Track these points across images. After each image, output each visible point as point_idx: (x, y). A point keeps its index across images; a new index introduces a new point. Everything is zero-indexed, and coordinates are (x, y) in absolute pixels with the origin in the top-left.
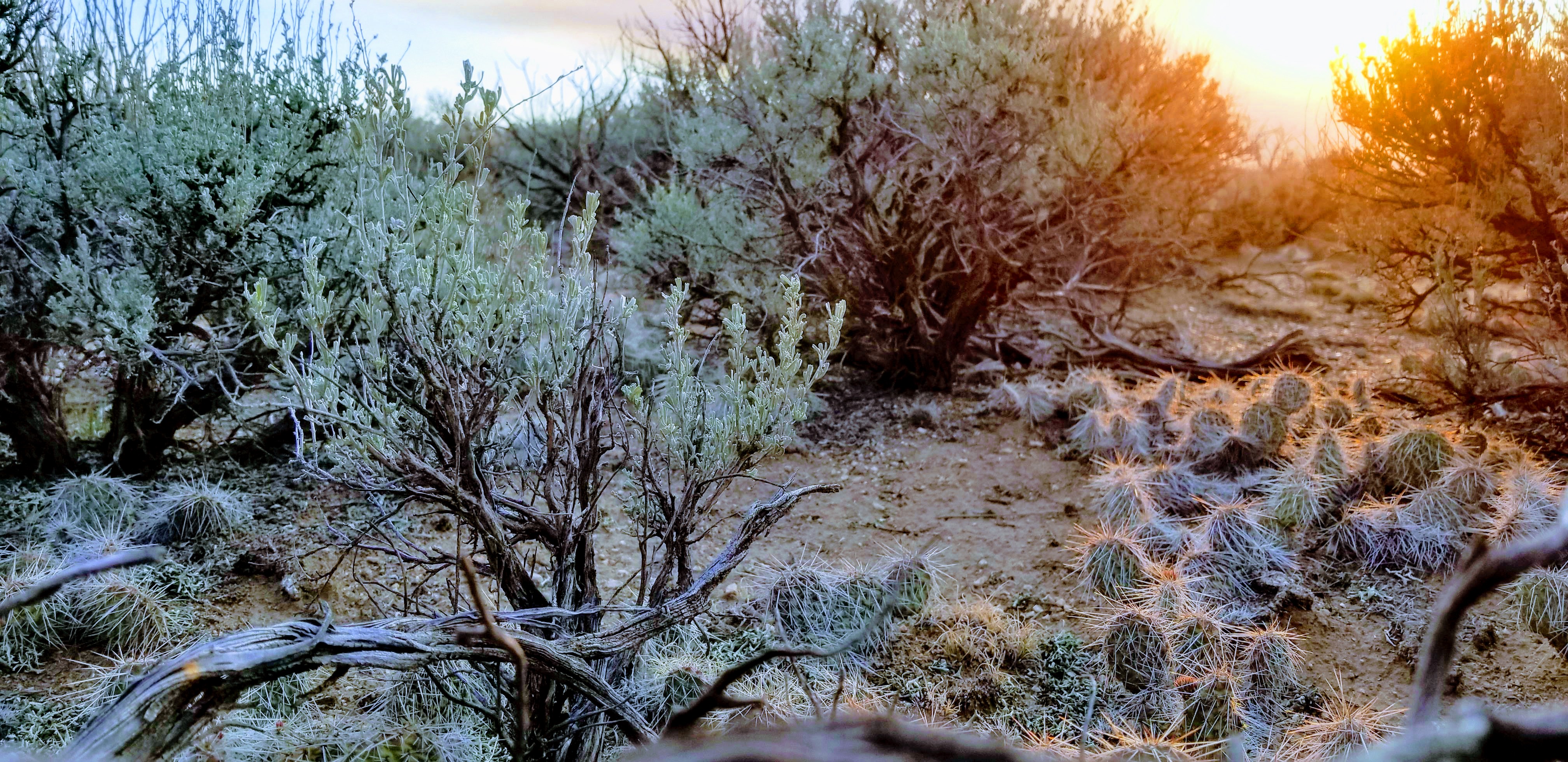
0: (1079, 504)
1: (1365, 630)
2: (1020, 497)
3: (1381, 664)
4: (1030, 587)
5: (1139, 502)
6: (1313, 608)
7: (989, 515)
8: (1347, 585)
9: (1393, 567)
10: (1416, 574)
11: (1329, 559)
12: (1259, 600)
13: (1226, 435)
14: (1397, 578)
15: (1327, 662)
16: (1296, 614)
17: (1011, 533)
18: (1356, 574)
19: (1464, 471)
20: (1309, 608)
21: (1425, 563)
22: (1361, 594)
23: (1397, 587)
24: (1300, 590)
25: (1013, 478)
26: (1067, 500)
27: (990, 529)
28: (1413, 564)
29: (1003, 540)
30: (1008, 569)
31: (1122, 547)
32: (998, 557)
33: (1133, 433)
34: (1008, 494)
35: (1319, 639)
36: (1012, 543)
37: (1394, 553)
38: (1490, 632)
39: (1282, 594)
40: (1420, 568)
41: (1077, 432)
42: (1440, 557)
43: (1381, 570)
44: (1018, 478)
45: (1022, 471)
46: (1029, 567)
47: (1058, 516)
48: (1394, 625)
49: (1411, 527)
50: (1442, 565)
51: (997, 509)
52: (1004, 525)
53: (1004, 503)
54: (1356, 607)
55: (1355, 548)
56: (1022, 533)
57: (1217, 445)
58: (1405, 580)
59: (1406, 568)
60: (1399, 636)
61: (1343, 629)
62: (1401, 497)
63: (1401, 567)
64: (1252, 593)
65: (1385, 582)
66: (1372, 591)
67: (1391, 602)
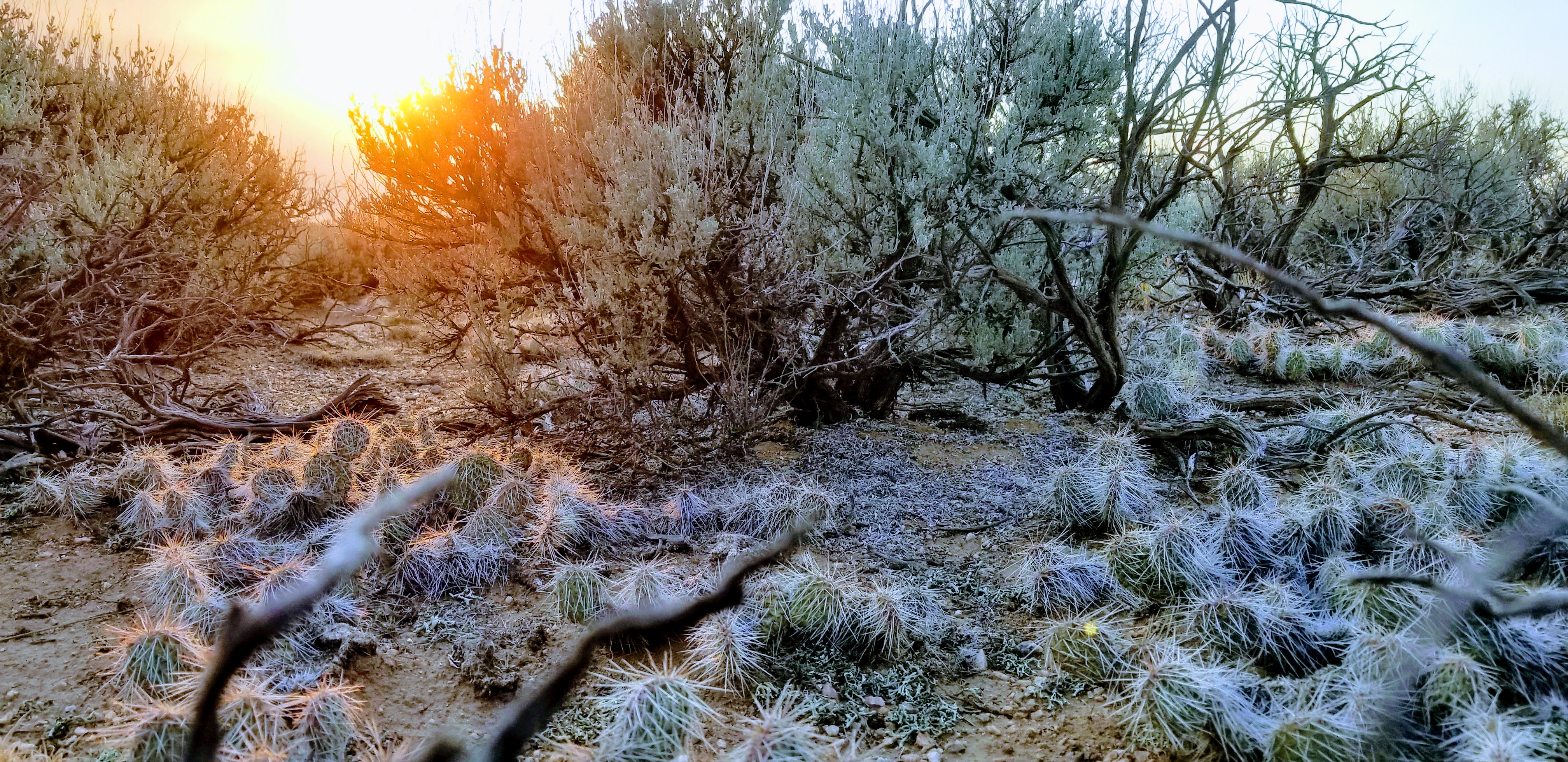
0: (135, 598)
1: (431, 660)
2: (64, 605)
3: (447, 689)
4: (74, 707)
5: (193, 582)
6: (378, 651)
7: (22, 634)
8: (416, 618)
9: (457, 591)
10: (477, 592)
11: (396, 597)
12: (324, 658)
13: (290, 492)
14: (459, 600)
15: (396, 702)
16: (362, 663)
17: (50, 648)
18: (423, 605)
19: (507, 486)
20: (374, 653)
21: (482, 580)
22: (426, 625)
23: (460, 610)
24: (362, 637)
25: (54, 585)
26: (119, 597)
27: (25, 651)
28: (472, 583)
29: (40, 660)
30: (46, 694)
31: (166, 639)
32: (32, 682)
33: (190, 507)
34: (48, 605)
35: (386, 681)
36: (51, 661)
37: (455, 577)
38: (541, 632)
39: (345, 646)
40: (479, 586)
41: (126, 519)
42: (496, 571)
43: (445, 596)
44: (61, 584)
45: (65, 574)
46: (73, 683)
47: (109, 618)
48: (455, 648)
49: (468, 548)
50: (498, 578)
51: (33, 625)
52: (42, 642)
53: (42, 617)
54: (423, 639)
55: (418, 580)
56: (64, 646)
57: (282, 504)
58: (467, 601)
59: (467, 590)
60: (460, 656)
61: (410, 665)
62: (455, 522)
63: (463, 589)
64: (316, 652)
65: (449, 607)
66: (435, 620)
67: (455, 626)
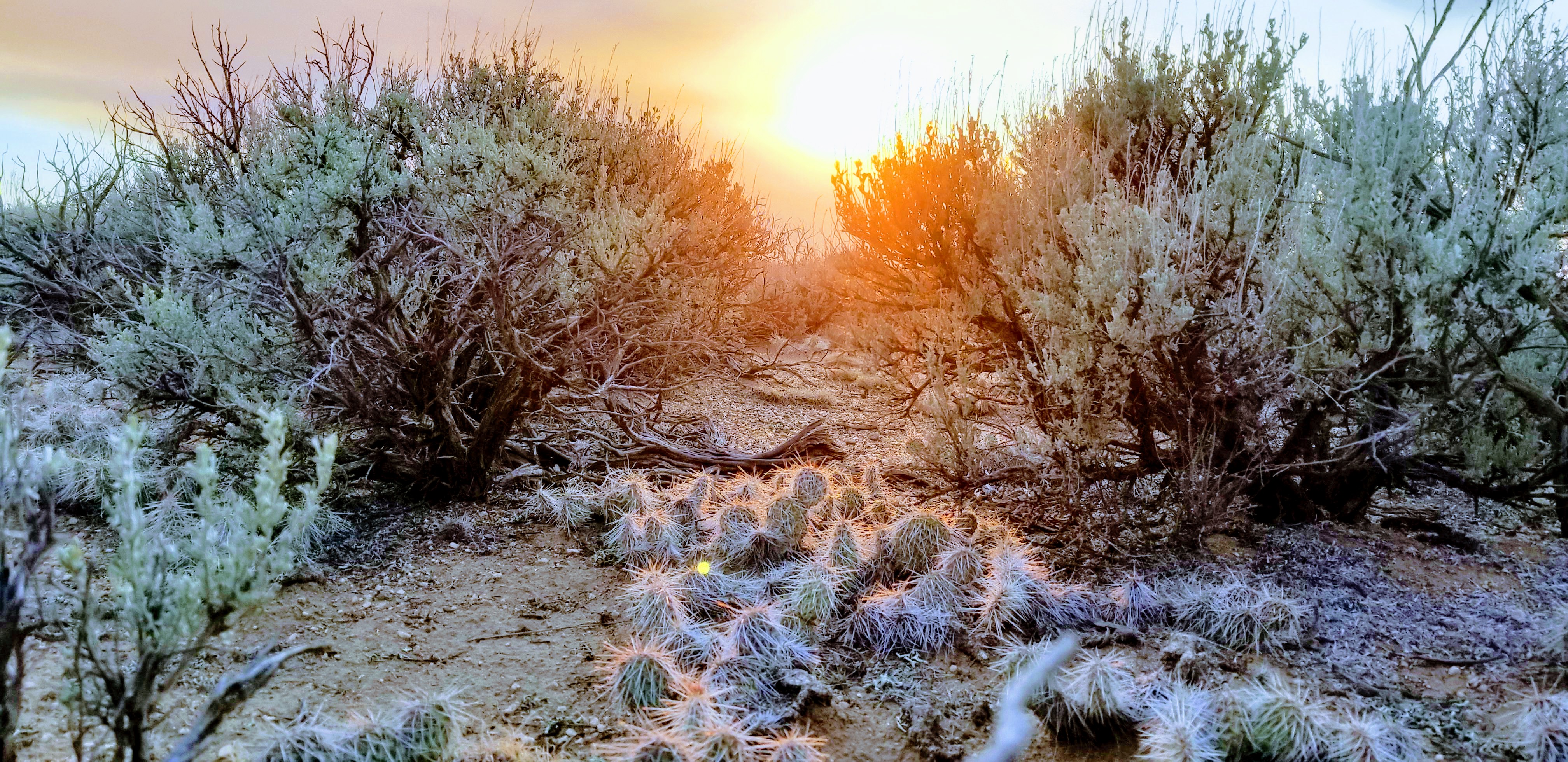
0: (615, 613)
1: (880, 718)
2: (556, 610)
3: (894, 751)
4: (565, 708)
5: (670, 608)
6: (833, 703)
7: (523, 632)
8: (863, 673)
9: (903, 651)
10: (922, 656)
11: (847, 649)
12: (784, 701)
13: (753, 532)
14: (905, 661)
15: (846, 755)
16: (816, 711)
17: (545, 649)
18: (872, 661)
19: (958, 554)
20: (829, 704)
21: (929, 645)
22: (875, 682)
23: (906, 671)
24: (820, 687)
25: (549, 590)
26: (602, 609)
27: (523, 647)
28: (919, 647)
29: (537, 659)
30: (542, 692)
31: (652, 662)
32: (531, 678)
33: (666, 534)
34: (544, 608)
35: (838, 733)
36: (547, 661)
37: (903, 638)
38: (985, 707)
39: (803, 693)
40: (925, 650)
41: (612, 538)
42: (942, 637)
43: (892, 655)
44: (555, 589)
45: (558, 582)
46: (564, 685)
47: (592, 627)
48: (904, 711)
49: (916, 611)
50: (944, 645)
51: (530, 624)
52: (539, 642)
53: (539, 618)
54: (872, 696)
55: (869, 637)
56: (557, 648)
57: (746, 542)
58: (913, 663)
59: (913, 652)
60: (908, 721)
61: (860, 720)
62: (907, 582)
63: (909, 651)
64: (777, 694)
65: (896, 666)
66: (884, 678)
67: (901, 688)
